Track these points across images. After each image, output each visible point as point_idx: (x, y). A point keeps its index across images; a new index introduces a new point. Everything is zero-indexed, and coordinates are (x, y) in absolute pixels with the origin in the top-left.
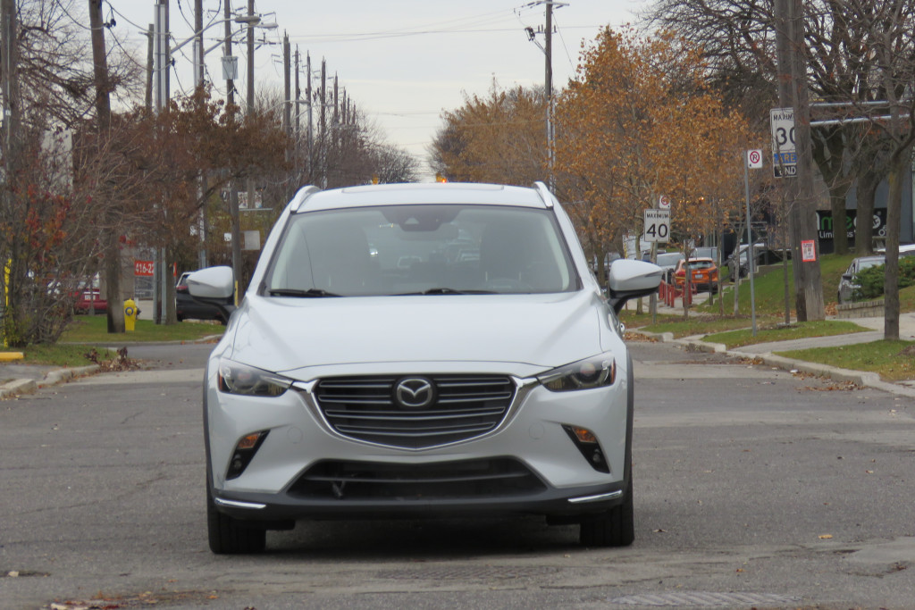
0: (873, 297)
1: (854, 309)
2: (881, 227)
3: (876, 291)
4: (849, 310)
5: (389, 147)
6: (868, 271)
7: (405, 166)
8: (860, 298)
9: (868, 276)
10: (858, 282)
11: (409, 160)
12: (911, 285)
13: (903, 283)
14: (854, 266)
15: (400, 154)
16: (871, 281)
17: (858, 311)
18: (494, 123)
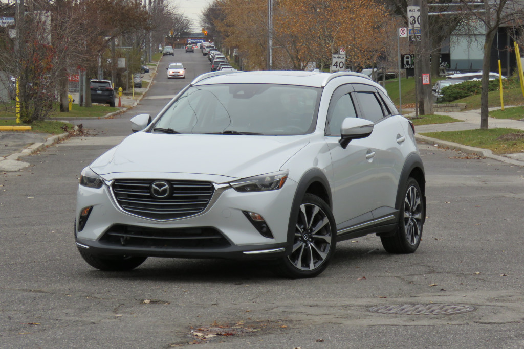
0: (450, 101)
1: (440, 107)
2: (441, 63)
3: (452, 99)
4: (438, 107)
5: (179, 15)
6: (448, 88)
7: (187, 24)
8: (441, 102)
9: (448, 91)
10: (442, 93)
11: (188, 21)
12: (470, 95)
13: (466, 94)
14: (438, 84)
15: (184, 18)
16: (449, 93)
17: (442, 108)
18: (241, 6)
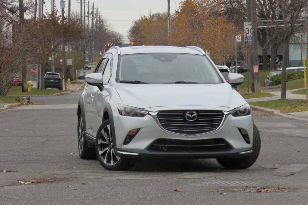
0: (276, 85)
1: (270, 89)
2: (279, 61)
3: (277, 83)
4: (268, 89)
5: (114, 32)
6: (275, 76)
7: (120, 38)
8: (272, 85)
9: (275, 78)
10: (272, 80)
11: (121, 36)
12: (289, 81)
13: (286, 80)
14: (270, 74)
15: (118, 34)
16: (276, 79)
17: (271, 89)
18: (150, 25)
